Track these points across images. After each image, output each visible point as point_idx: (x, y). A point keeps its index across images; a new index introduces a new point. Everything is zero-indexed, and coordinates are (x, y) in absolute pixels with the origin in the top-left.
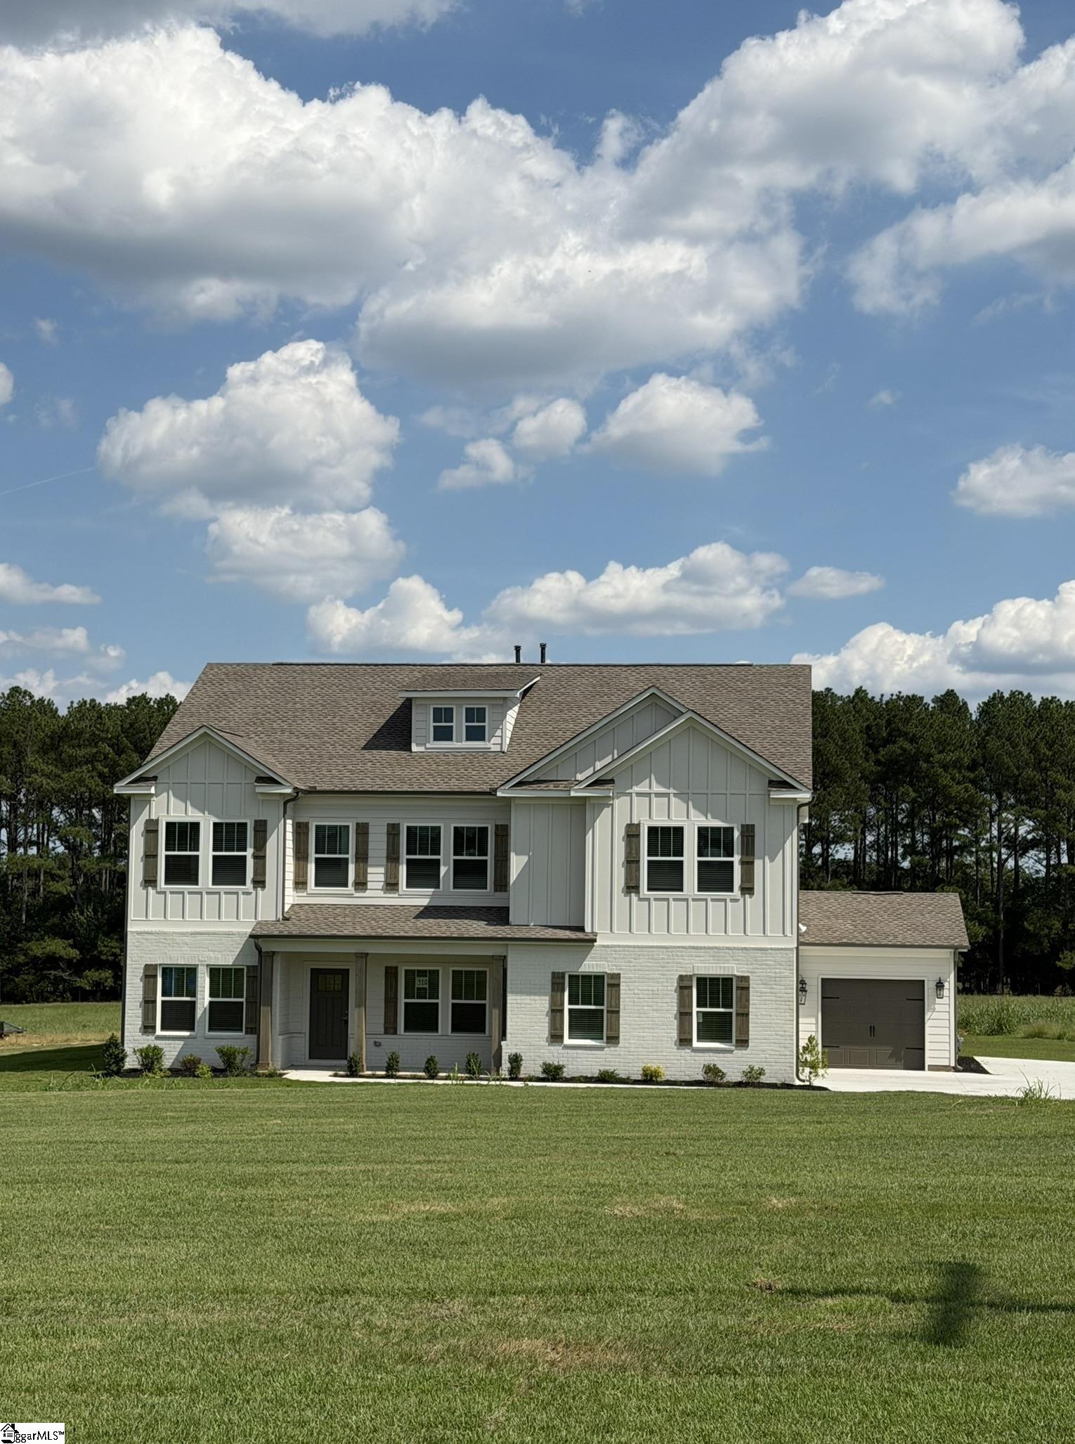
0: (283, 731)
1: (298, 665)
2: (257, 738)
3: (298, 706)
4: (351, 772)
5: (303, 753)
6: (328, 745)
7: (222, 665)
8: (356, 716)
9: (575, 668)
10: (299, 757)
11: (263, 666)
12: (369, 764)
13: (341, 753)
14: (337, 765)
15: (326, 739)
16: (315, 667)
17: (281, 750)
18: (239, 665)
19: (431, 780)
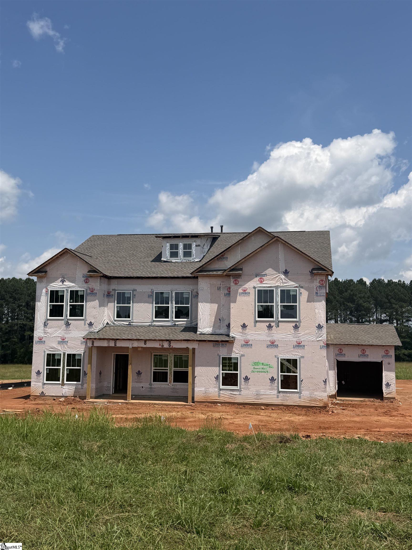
0: (111, 256)
1: (126, 235)
2: (100, 259)
3: (121, 248)
4: (134, 270)
5: (117, 263)
6: (128, 261)
7: (98, 236)
8: (143, 251)
9: (234, 234)
10: (114, 265)
11: (112, 236)
12: (142, 267)
13: (132, 263)
14: (129, 268)
15: (128, 258)
16: (132, 236)
17: (108, 263)
18: (104, 235)
19: (166, 272)
